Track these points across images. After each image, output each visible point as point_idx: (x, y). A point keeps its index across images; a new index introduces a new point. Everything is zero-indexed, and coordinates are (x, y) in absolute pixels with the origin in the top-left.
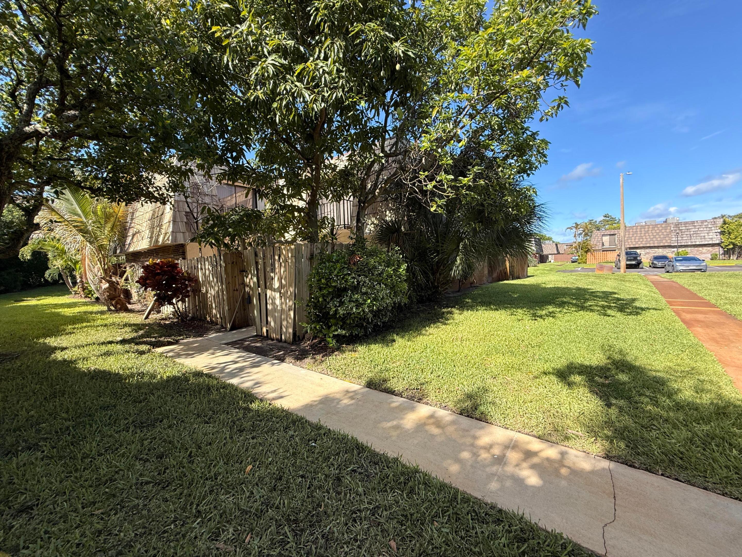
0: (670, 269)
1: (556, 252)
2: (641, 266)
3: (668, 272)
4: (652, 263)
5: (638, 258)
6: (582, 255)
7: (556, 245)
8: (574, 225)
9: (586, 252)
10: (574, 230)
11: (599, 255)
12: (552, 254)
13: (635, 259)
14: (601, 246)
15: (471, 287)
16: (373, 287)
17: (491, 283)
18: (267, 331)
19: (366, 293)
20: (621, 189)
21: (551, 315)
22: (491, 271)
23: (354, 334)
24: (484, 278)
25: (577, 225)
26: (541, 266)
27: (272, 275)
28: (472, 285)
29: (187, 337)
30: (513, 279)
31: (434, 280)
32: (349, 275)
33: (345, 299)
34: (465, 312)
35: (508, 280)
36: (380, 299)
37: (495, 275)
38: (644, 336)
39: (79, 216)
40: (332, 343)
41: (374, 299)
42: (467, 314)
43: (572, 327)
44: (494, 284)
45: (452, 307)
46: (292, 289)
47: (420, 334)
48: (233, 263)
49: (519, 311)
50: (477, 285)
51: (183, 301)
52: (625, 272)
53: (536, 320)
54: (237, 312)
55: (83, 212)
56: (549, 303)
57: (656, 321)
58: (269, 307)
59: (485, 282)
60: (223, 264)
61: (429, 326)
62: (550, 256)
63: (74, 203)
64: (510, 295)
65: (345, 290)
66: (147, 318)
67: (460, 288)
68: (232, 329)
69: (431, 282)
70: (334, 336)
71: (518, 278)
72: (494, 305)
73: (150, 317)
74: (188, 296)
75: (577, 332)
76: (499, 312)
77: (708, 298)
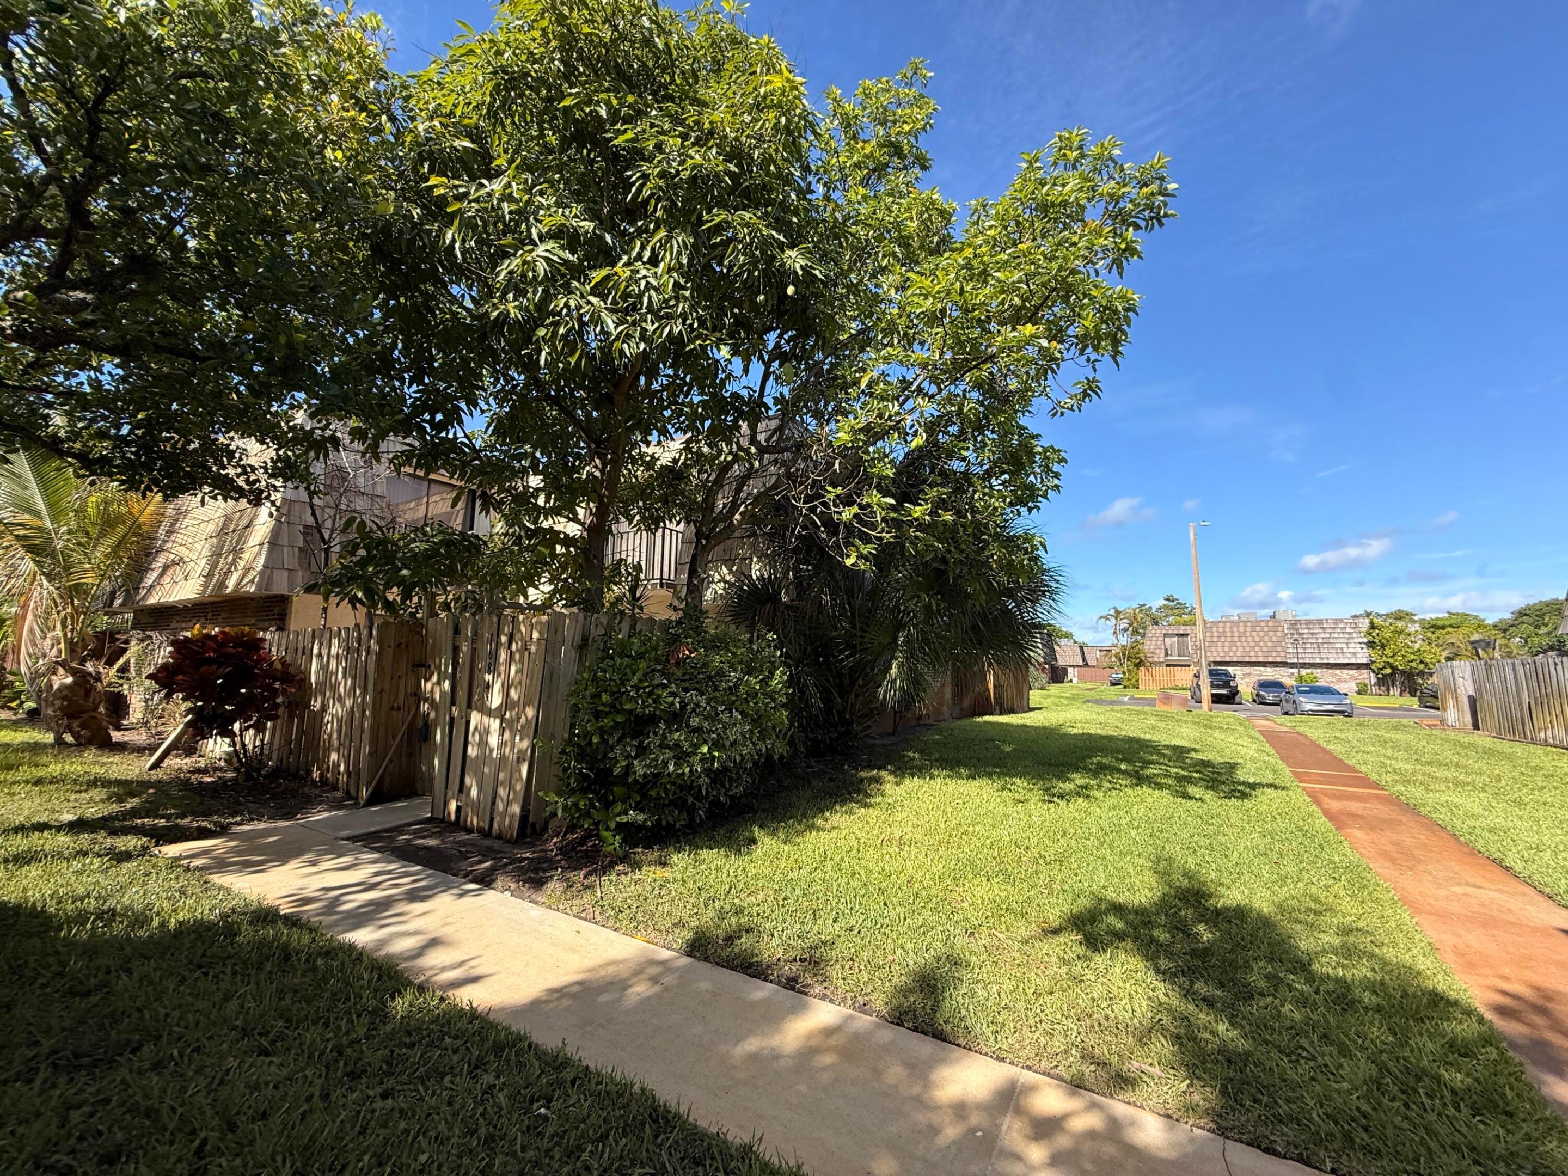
0: (1289, 707)
1: (1081, 663)
2: (1237, 699)
3: (1286, 713)
4: (1258, 695)
5: (1232, 684)
6: (1129, 671)
7: (1081, 648)
8: (1112, 612)
9: (1138, 666)
10: (1113, 620)
11: (1160, 671)
12: (1073, 666)
13: (1226, 684)
14: (1162, 655)
15: (919, 725)
16: (714, 718)
17: (959, 718)
18: (459, 808)
19: (698, 730)
20: (1193, 552)
21: (1082, 792)
22: (958, 695)
23: (664, 823)
24: (945, 709)
25: (1118, 612)
26: (1054, 689)
27: (488, 677)
28: (921, 722)
29: (252, 820)
30: (1001, 714)
31: (844, 708)
32: (665, 686)
33: (652, 741)
34: (907, 781)
35: (991, 714)
36: (727, 744)
37: (966, 703)
38: (1261, 843)
39: (37, 514)
40: (614, 843)
41: (717, 745)
42: (912, 783)
43: (1123, 822)
44: (965, 722)
45: (879, 769)
46: (530, 712)
47: (812, 827)
48: (399, 645)
49: (1018, 781)
50: (931, 722)
51: (260, 728)
52: (1210, 710)
53: (1050, 802)
54: (391, 761)
55: (51, 506)
56: (1076, 769)
57: (1279, 814)
58: (472, 751)
59: (947, 716)
60: (375, 647)
61: (830, 808)
62: (1070, 670)
63: (33, 485)
64: (998, 747)
65: (652, 720)
66: (156, 766)
67: (895, 727)
68: (371, 802)
69: (838, 712)
70: (621, 827)
71: (1012, 711)
72: (965, 766)
73: (165, 764)
74: (274, 718)
75: (1133, 833)
76: (976, 783)
77: (1363, 769)
